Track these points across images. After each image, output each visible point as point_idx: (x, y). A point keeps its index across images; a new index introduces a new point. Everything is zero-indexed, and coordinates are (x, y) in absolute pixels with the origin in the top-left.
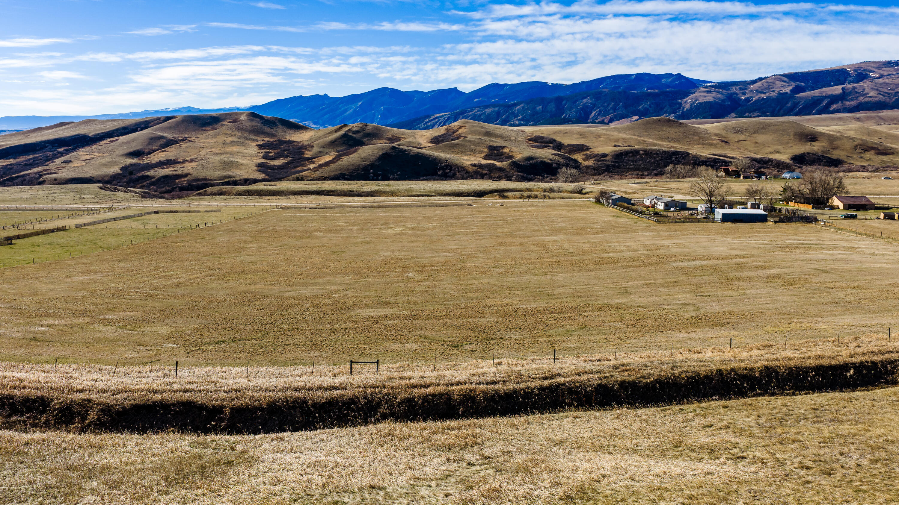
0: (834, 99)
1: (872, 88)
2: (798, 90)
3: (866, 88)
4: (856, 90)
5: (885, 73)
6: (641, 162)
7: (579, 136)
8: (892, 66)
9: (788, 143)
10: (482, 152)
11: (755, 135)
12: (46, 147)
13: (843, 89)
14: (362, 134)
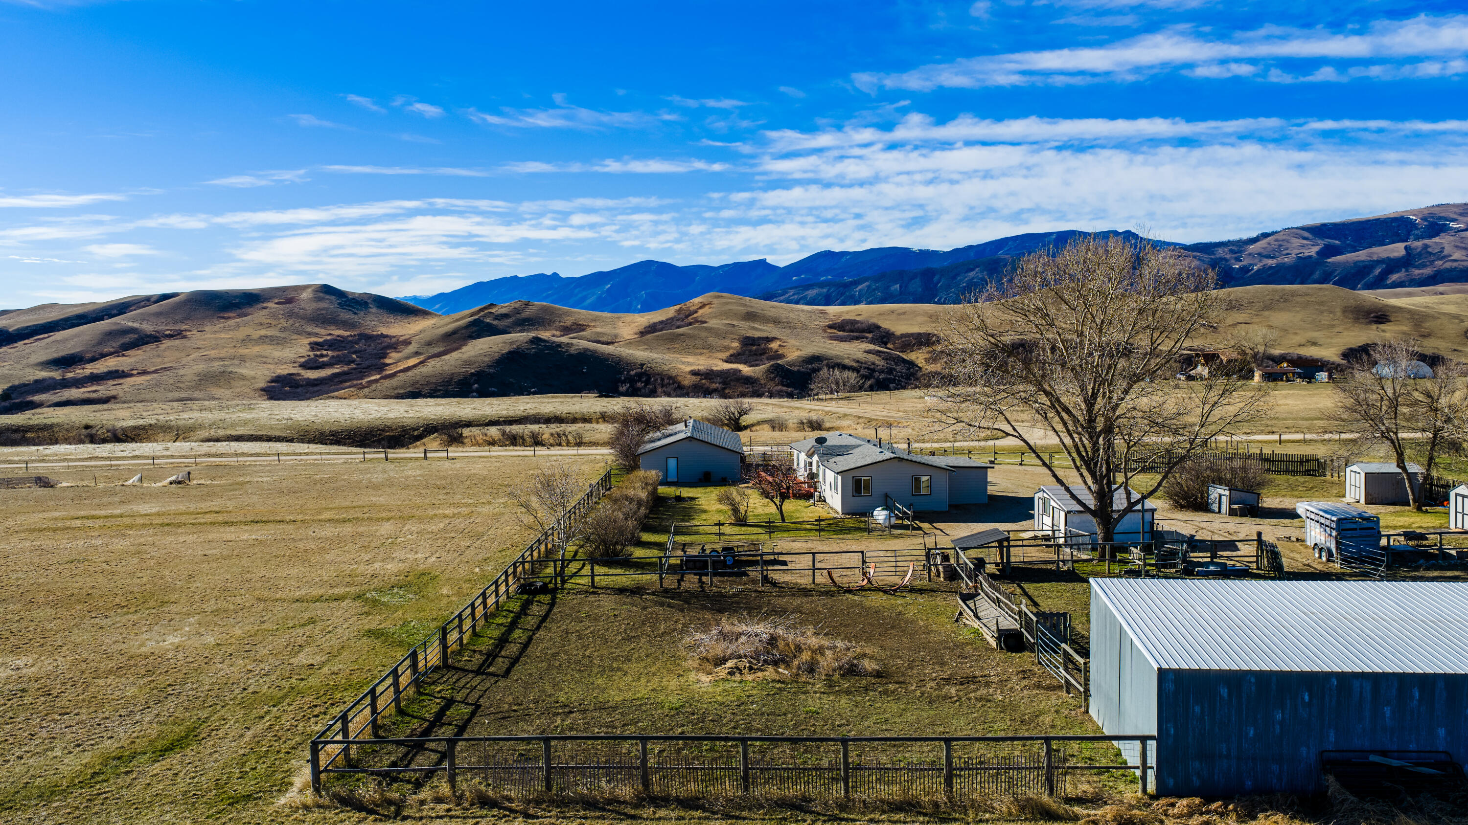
0: (1393, 265)
1: (1457, 247)
2: (1329, 251)
3: (1446, 246)
4: (1430, 250)
9: (1333, 326)
10: (727, 348)
11: (1266, 313)
13: (1406, 248)
14: (512, 319)
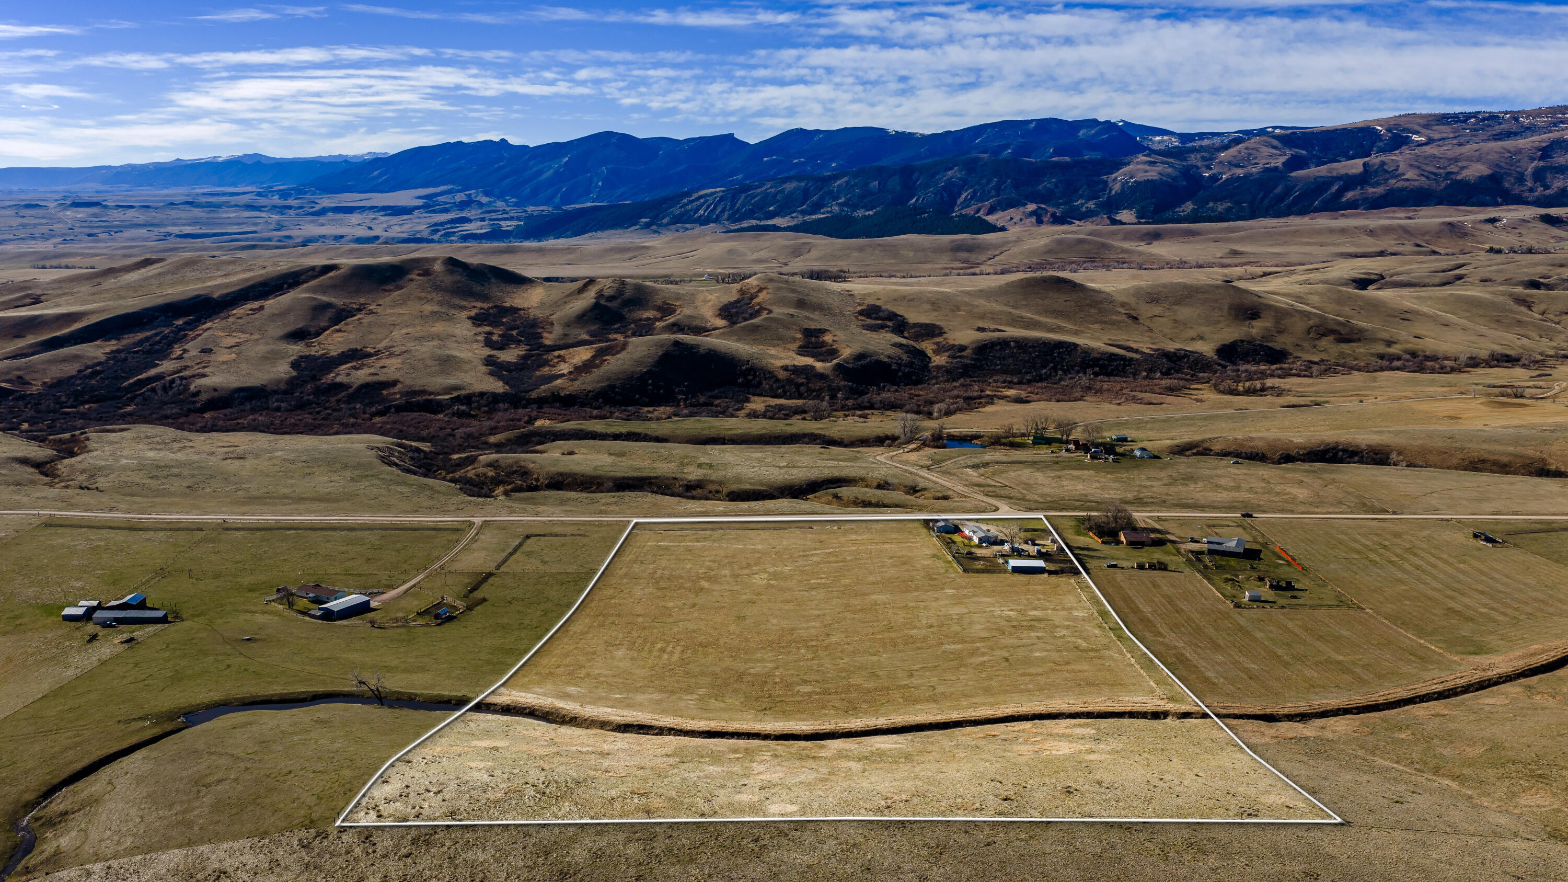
0: (1350, 182)
1: (1411, 165)
2: (1295, 163)
3: (1402, 164)
4: (1386, 167)
5: (1437, 136)
7: (929, 307)
8: (1449, 124)
9: (1219, 322)
10: (794, 340)
13: (1365, 164)
14: (619, 301)
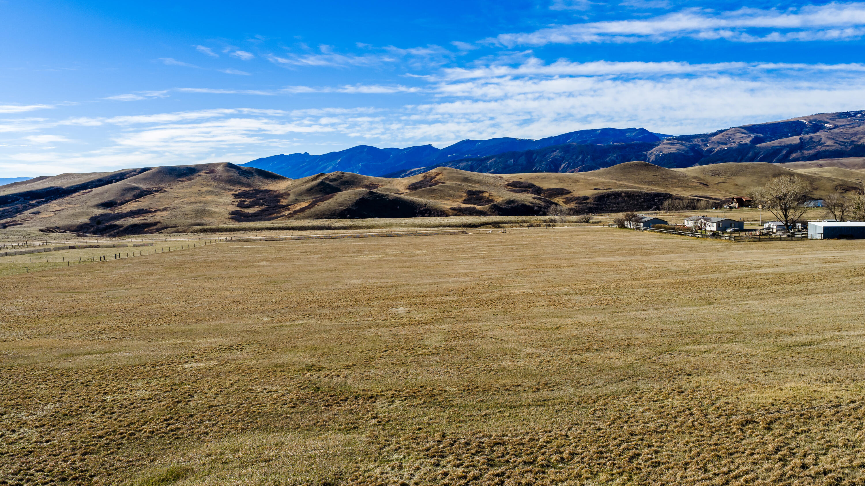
0: (793, 148)
1: (829, 138)
2: (757, 140)
3: (823, 137)
4: (813, 140)
5: (839, 124)
6: (623, 204)
7: (557, 181)
8: (845, 118)
10: (461, 197)
11: (734, 177)
12: (18, 200)
13: (800, 139)
14: (339, 181)
